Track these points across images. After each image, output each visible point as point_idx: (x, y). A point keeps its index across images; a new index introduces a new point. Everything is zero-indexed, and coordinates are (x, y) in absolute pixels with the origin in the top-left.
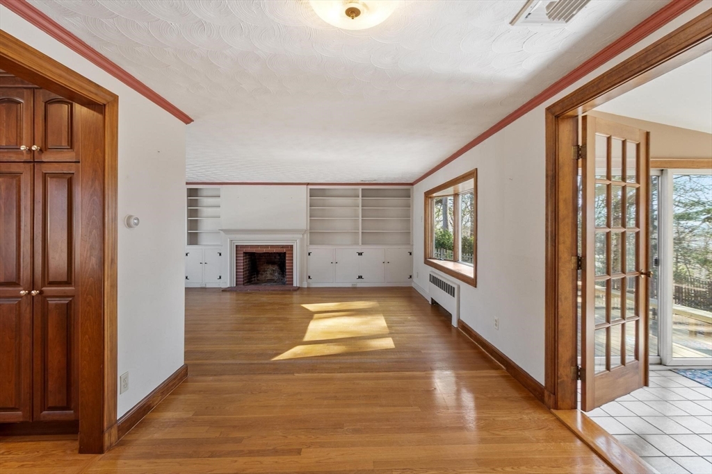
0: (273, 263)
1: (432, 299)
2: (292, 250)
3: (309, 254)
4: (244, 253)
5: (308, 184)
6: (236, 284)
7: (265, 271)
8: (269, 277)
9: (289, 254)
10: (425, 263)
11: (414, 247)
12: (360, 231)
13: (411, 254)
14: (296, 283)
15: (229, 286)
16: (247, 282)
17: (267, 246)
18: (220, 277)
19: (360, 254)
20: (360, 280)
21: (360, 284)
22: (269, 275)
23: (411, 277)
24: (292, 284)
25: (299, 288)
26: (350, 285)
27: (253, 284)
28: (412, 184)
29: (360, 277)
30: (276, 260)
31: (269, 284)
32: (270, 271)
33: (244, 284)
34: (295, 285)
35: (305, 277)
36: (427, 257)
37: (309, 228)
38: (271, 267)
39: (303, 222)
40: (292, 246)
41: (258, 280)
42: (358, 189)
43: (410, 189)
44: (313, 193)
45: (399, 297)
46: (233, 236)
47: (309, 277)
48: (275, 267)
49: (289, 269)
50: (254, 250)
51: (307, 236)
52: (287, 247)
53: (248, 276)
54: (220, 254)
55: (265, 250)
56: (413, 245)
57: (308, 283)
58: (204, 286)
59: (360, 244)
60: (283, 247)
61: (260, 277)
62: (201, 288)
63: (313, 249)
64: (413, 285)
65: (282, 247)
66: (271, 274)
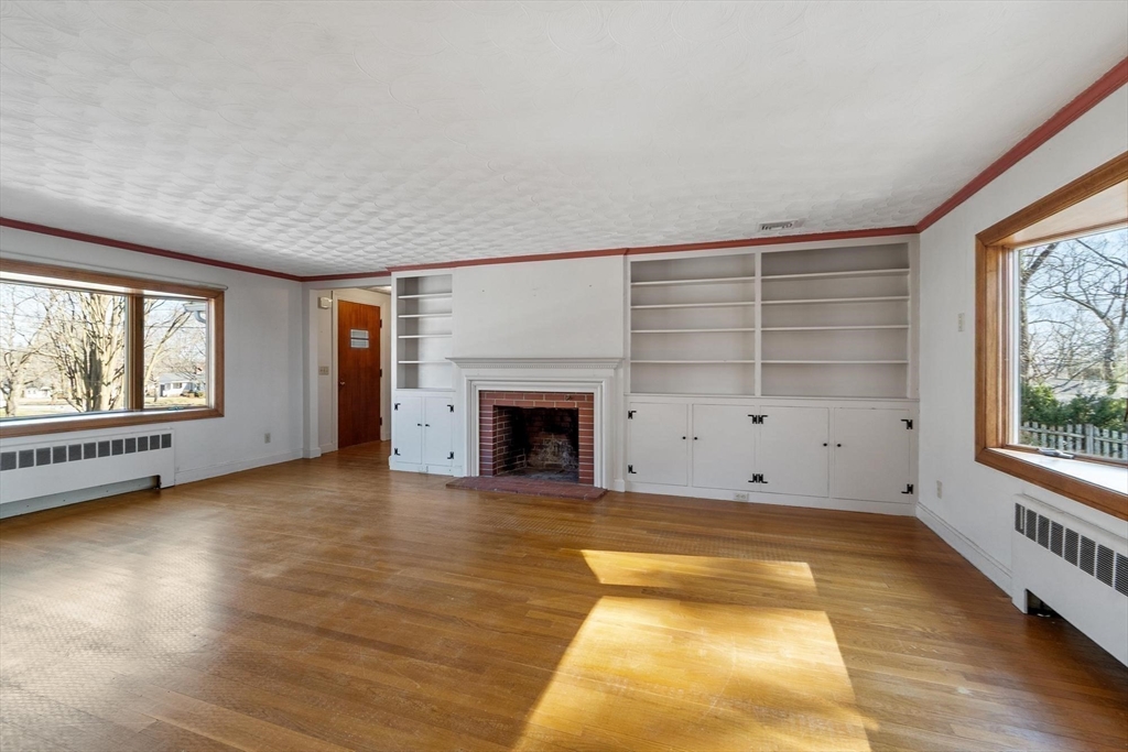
0: (558, 431)
1: (1030, 595)
2: (592, 405)
3: (630, 415)
4: (495, 406)
5: (627, 252)
6: (481, 472)
7: (541, 447)
8: (550, 460)
9: (584, 412)
10: (978, 459)
11: (922, 405)
12: (758, 362)
13: (910, 425)
14: (600, 482)
15: (466, 475)
16: (504, 469)
17: (539, 395)
18: (452, 456)
19: (758, 419)
20: (757, 485)
21: (758, 495)
22: (549, 456)
23: (910, 489)
24: (592, 482)
25: (606, 491)
26: (729, 496)
27: (516, 473)
28: (914, 230)
29: (758, 478)
30: (563, 424)
31: (546, 477)
32: (551, 449)
33: (495, 473)
34: (597, 484)
35: (622, 468)
36: (991, 440)
37: (629, 355)
38: (553, 439)
39: (616, 342)
40: (591, 396)
41: (529, 464)
42: (751, 256)
43: (903, 246)
44: (638, 274)
45: (880, 557)
46: (473, 372)
47: (630, 469)
48: (563, 441)
49: (584, 447)
50: (513, 403)
51: (624, 374)
52: (580, 396)
53: (505, 456)
54: (452, 409)
55: (534, 404)
56: (917, 401)
57: (628, 483)
58: (424, 471)
59: (758, 392)
60: (571, 396)
61: (533, 459)
62: (420, 474)
63: (638, 402)
64: (919, 514)
65: (570, 398)
66: (554, 454)
